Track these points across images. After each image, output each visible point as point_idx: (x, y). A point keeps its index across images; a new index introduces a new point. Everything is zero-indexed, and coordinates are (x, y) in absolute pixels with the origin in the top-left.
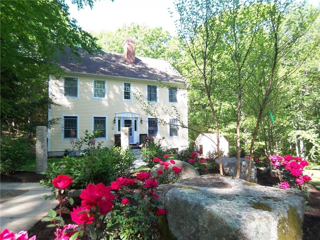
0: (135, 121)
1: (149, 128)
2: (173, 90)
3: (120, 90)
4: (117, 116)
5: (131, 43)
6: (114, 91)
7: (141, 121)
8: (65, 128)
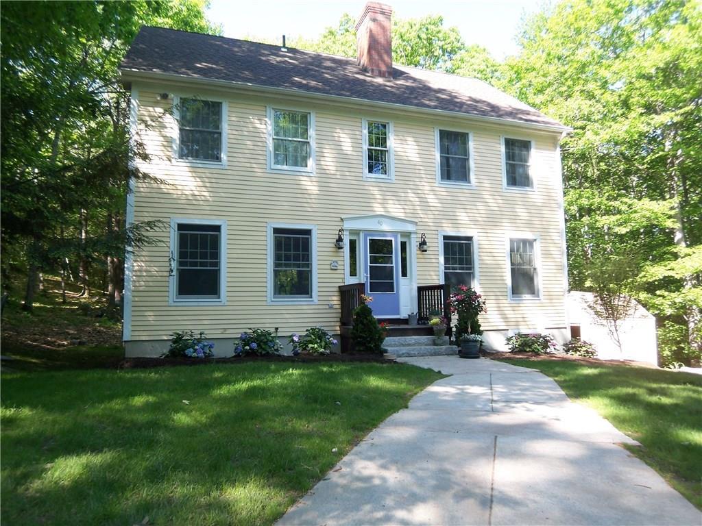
0: (403, 245)
1: (446, 268)
2: (517, 150)
3: (356, 145)
4: (348, 225)
5: (380, 17)
6: (337, 145)
7: (423, 243)
8: (181, 264)
